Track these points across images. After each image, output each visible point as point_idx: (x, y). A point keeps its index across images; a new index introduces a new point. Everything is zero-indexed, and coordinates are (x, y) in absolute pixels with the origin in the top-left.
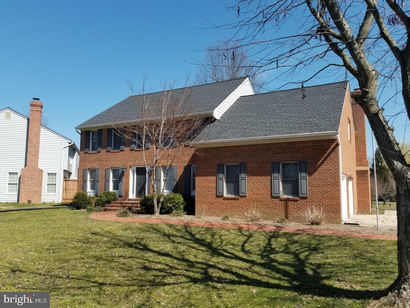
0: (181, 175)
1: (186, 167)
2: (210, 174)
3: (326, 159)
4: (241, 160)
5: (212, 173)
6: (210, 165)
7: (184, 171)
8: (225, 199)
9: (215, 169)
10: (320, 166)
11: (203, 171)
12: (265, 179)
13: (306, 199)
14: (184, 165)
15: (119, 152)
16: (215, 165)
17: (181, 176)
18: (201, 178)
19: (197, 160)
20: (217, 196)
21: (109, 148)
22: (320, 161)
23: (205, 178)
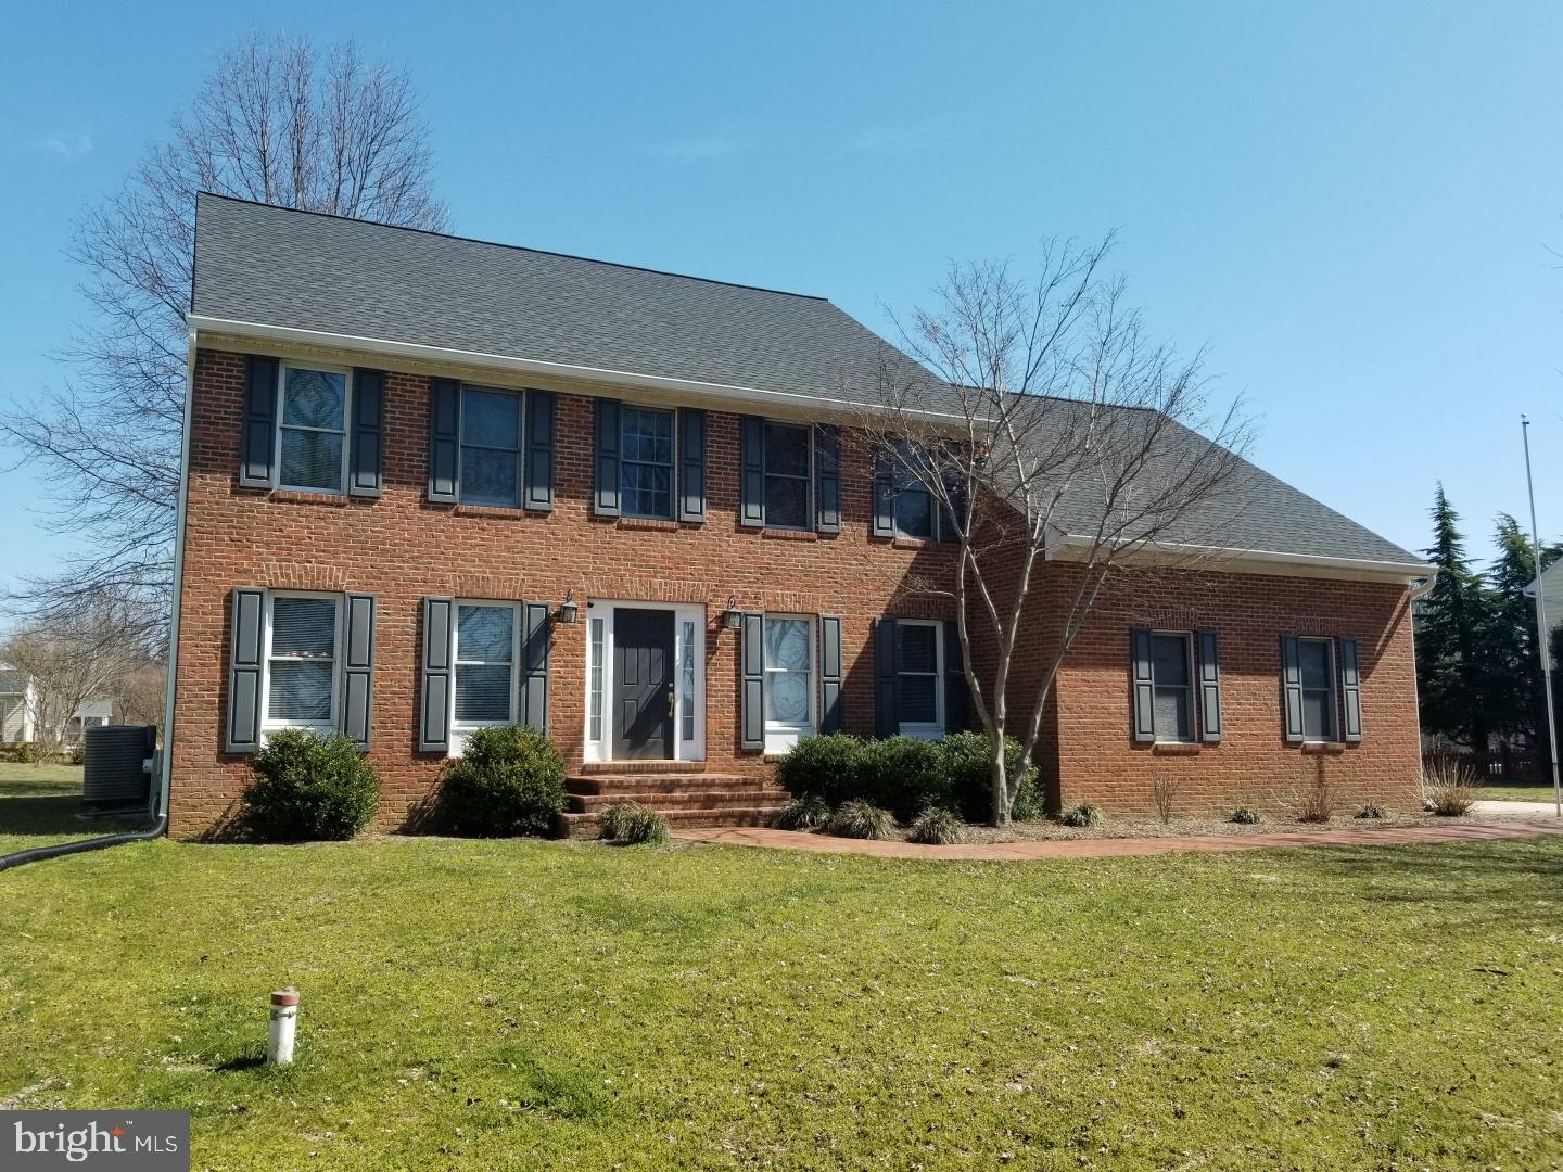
0: (859, 658)
1: (880, 626)
2: (1108, 662)
3: (1389, 636)
4: (1200, 619)
5: (1113, 660)
6: (1105, 629)
7: (868, 643)
8: (1160, 753)
9: (1123, 644)
10: (1380, 654)
11: (1082, 648)
12: (1267, 685)
13: (1356, 747)
14: (868, 619)
15: (518, 519)
16: (1124, 629)
17: (856, 662)
18: (1078, 674)
19: (1060, 607)
20: (1136, 744)
21: (444, 485)
22: (1380, 643)
23: (1091, 675)
